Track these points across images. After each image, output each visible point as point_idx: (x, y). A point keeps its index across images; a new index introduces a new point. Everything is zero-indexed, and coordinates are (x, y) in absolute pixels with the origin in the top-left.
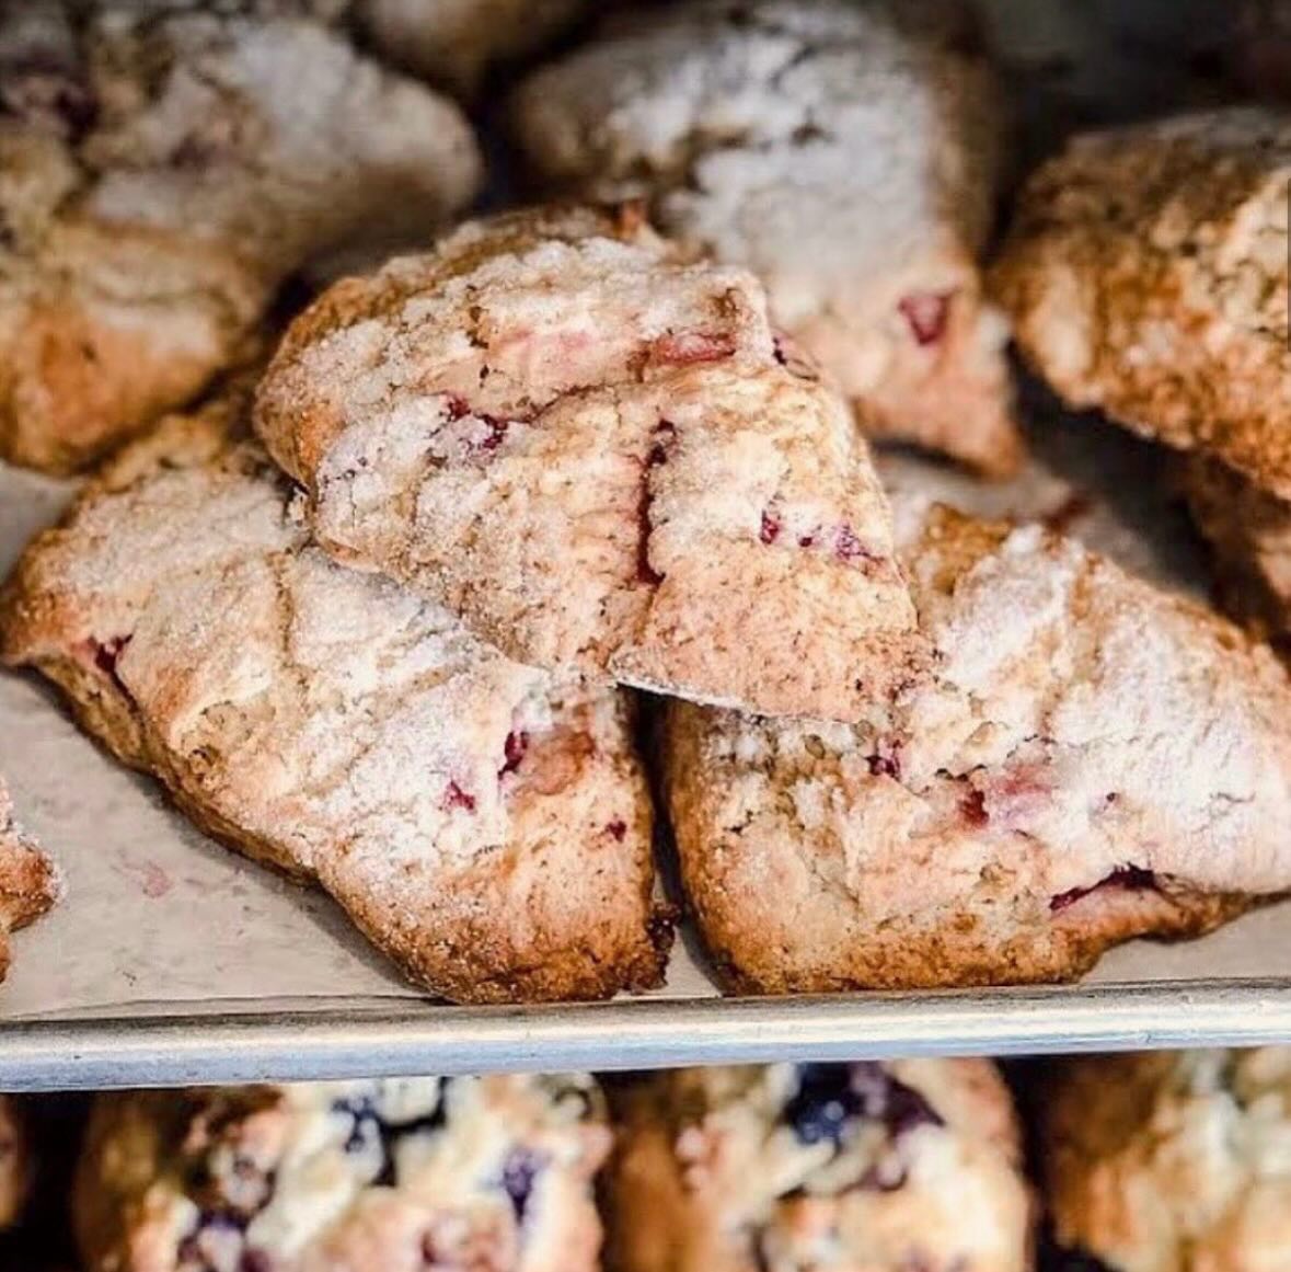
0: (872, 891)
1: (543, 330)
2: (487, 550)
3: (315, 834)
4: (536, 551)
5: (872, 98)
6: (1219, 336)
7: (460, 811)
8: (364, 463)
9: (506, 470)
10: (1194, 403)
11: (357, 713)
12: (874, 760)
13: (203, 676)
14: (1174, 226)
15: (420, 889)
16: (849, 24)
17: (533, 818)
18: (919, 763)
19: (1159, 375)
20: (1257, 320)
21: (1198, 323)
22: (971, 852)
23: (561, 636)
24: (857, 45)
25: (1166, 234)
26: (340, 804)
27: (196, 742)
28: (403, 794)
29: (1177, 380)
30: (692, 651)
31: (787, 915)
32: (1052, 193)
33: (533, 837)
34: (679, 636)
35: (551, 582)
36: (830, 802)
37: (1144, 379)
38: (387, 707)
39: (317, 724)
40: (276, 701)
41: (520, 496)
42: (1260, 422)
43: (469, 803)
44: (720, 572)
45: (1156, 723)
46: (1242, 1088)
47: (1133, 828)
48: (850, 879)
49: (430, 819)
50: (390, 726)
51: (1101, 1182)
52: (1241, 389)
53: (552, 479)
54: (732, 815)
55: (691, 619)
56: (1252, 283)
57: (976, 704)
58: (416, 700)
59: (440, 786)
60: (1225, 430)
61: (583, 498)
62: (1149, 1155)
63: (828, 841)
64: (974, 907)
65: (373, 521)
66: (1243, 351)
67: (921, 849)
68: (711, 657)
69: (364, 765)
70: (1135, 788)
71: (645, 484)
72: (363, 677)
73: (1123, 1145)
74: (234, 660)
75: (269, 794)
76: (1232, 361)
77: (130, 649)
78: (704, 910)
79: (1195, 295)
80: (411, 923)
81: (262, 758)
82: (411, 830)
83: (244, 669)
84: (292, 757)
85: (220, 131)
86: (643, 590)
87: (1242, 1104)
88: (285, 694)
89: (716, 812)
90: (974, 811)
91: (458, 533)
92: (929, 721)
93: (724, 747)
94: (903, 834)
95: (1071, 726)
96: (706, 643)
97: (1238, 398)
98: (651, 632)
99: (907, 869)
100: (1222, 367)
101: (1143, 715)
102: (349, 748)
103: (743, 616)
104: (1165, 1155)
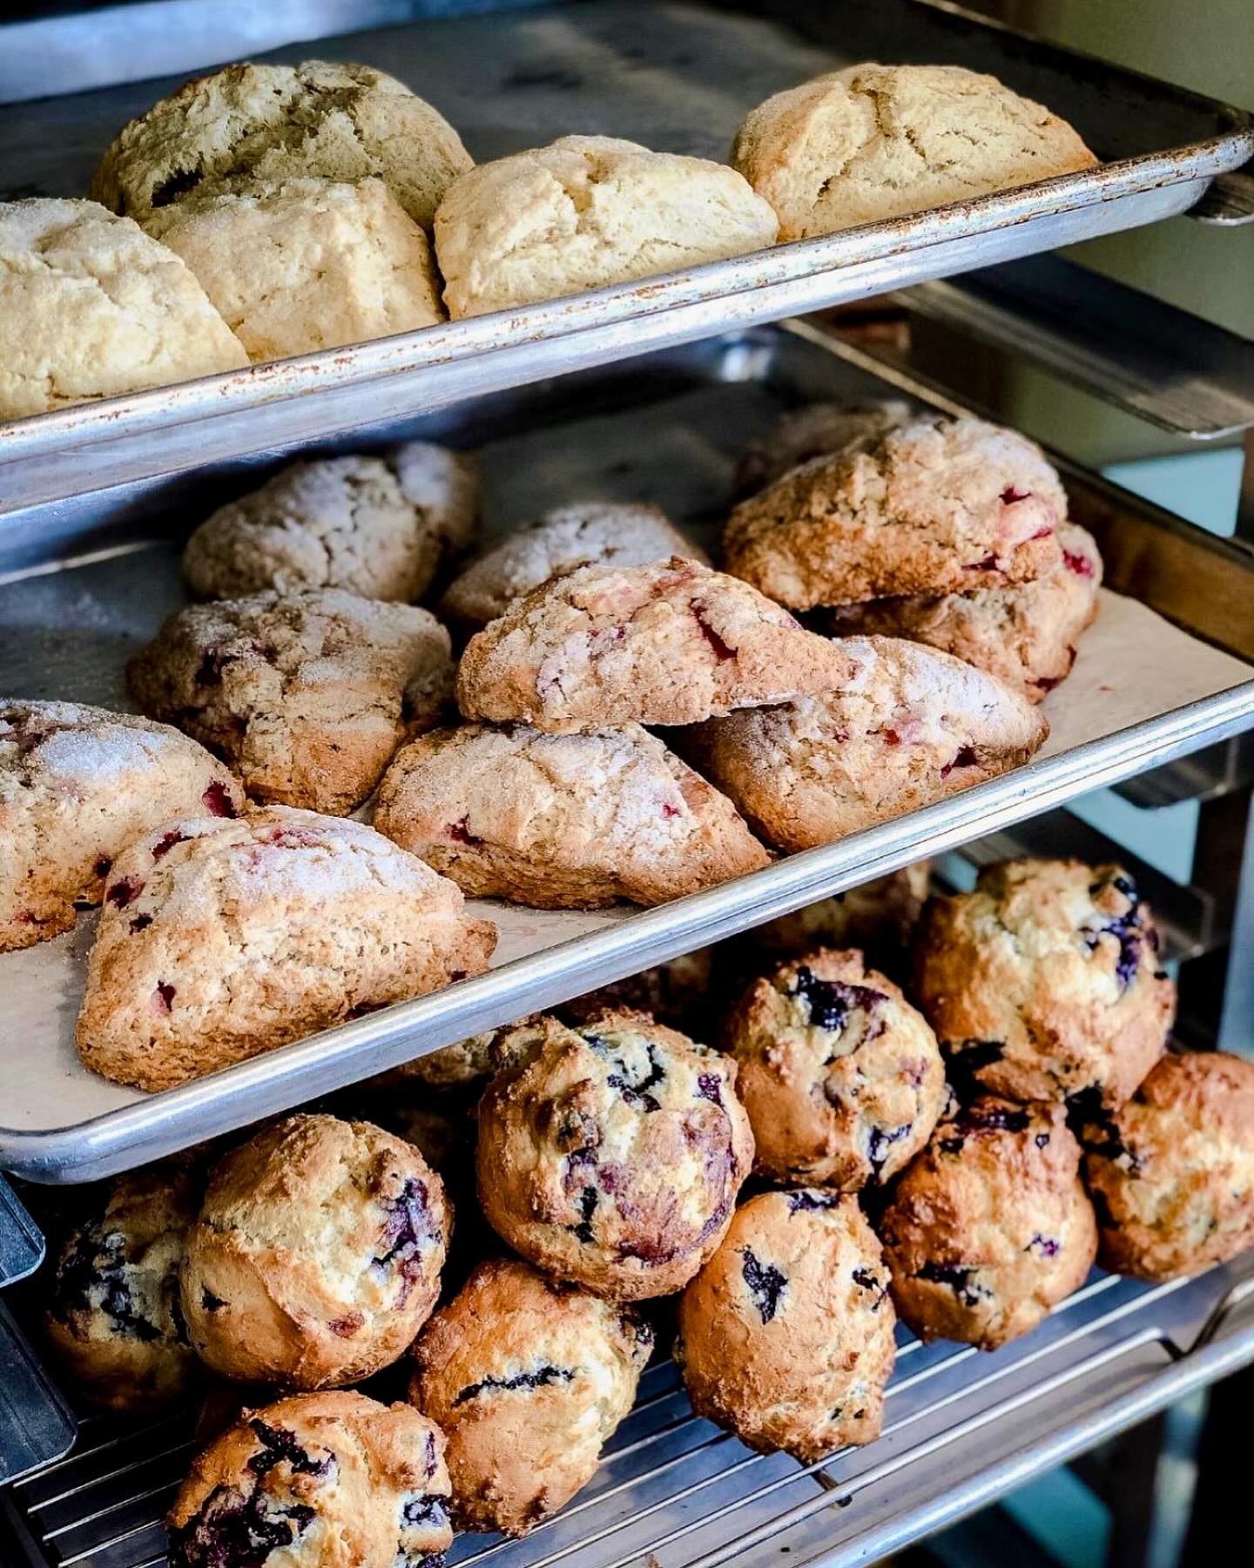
0: (869, 787)
1: (609, 592)
2: (647, 676)
3: (612, 854)
4: (672, 665)
5: (631, 528)
6: (870, 534)
7: (675, 818)
8: (561, 672)
9: (636, 642)
10: (870, 572)
11: (603, 793)
12: (836, 737)
13: (521, 807)
14: (820, 503)
15: (674, 858)
16: (596, 508)
17: (705, 813)
18: (858, 729)
19: (845, 570)
20: (884, 520)
21: (857, 534)
22: (900, 758)
23: (702, 696)
24: (605, 514)
25: (818, 510)
26: (619, 834)
27: (531, 841)
28: (645, 819)
29: (857, 566)
30: (767, 674)
31: (836, 818)
32: (743, 529)
33: (710, 821)
34: (759, 669)
35: (686, 674)
36: (829, 760)
37: (839, 576)
38: (615, 787)
39: (589, 804)
40: (561, 805)
41: (649, 649)
42: (908, 560)
43: (675, 812)
44: (763, 636)
45: (945, 681)
46: (1010, 926)
47: (960, 727)
48: (857, 787)
49: (662, 825)
50: (625, 790)
51: (966, 1003)
52: (891, 551)
53: (659, 635)
54: (786, 789)
55: (760, 659)
56: (872, 507)
57: (868, 698)
58: (630, 775)
59: (660, 809)
60: (891, 576)
61: (678, 639)
62: (984, 975)
63: (838, 775)
64: (912, 785)
65: (577, 696)
66: (886, 535)
67: (879, 763)
68: (777, 673)
69: (621, 812)
70: (952, 710)
71: (702, 623)
72: (599, 778)
73: (970, 978)
74: (532, 795)
75: (583, 842)
76: (882, 542)
77: (471, 820)
78: (794, 836)
79: (848, 524)
80: (676, 876)
81: (571, 828)
82: (657, 833)
83: (539, 797)
84: (585, 821)
85: (341, 633)
86: (729, 661)
87: (1015, 932)
88: (564, 801)
89: (777, 791)
90: (892, 739)
91: (628, 676)
92: (853, 710)
93: (764, 764)
94: (870, 760)
95: (912, 692)
96: (772, 667)
97: (892, 557)
98: (745, 673)
99: (879, 773)
100: (879, 546)
101: (938, 679)
102: (609, 809)
103: (783, 649)
104: (992, 970)
